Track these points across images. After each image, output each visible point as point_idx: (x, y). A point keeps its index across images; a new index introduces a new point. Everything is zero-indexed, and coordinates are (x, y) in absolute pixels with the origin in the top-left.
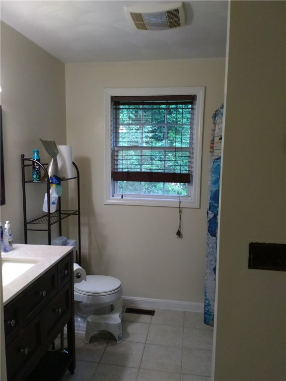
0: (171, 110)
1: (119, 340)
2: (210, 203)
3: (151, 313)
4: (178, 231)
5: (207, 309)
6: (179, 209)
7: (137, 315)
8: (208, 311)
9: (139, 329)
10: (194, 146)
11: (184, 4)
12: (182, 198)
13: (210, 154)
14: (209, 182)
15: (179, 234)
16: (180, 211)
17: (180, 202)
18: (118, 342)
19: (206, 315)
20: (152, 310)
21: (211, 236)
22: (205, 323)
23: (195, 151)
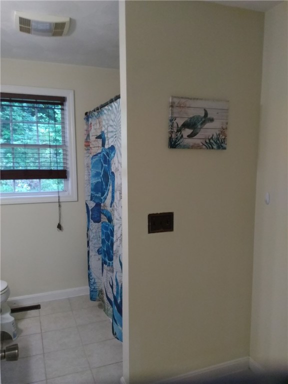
0: (4, 107)
1: (15, 337)
2: (92, 194)
3: (37, 307)
4: (59, 224)
5: (93, 287)
6: (58, 204)
7: (23, 312)
8: (94, 289)
9: (30, 323)
10: (68, 144)
11: (71, 19)
12: (60, 193)
13: (85, 152)
14: (86, 176)
15: (59, 227)
16: (60, 206)
17: (59, 197)
18: (14, 339)
19: (92, 293)
20: (37, 304)
21: (94, 222)
22: (92, 300)
23: (69, 149)
